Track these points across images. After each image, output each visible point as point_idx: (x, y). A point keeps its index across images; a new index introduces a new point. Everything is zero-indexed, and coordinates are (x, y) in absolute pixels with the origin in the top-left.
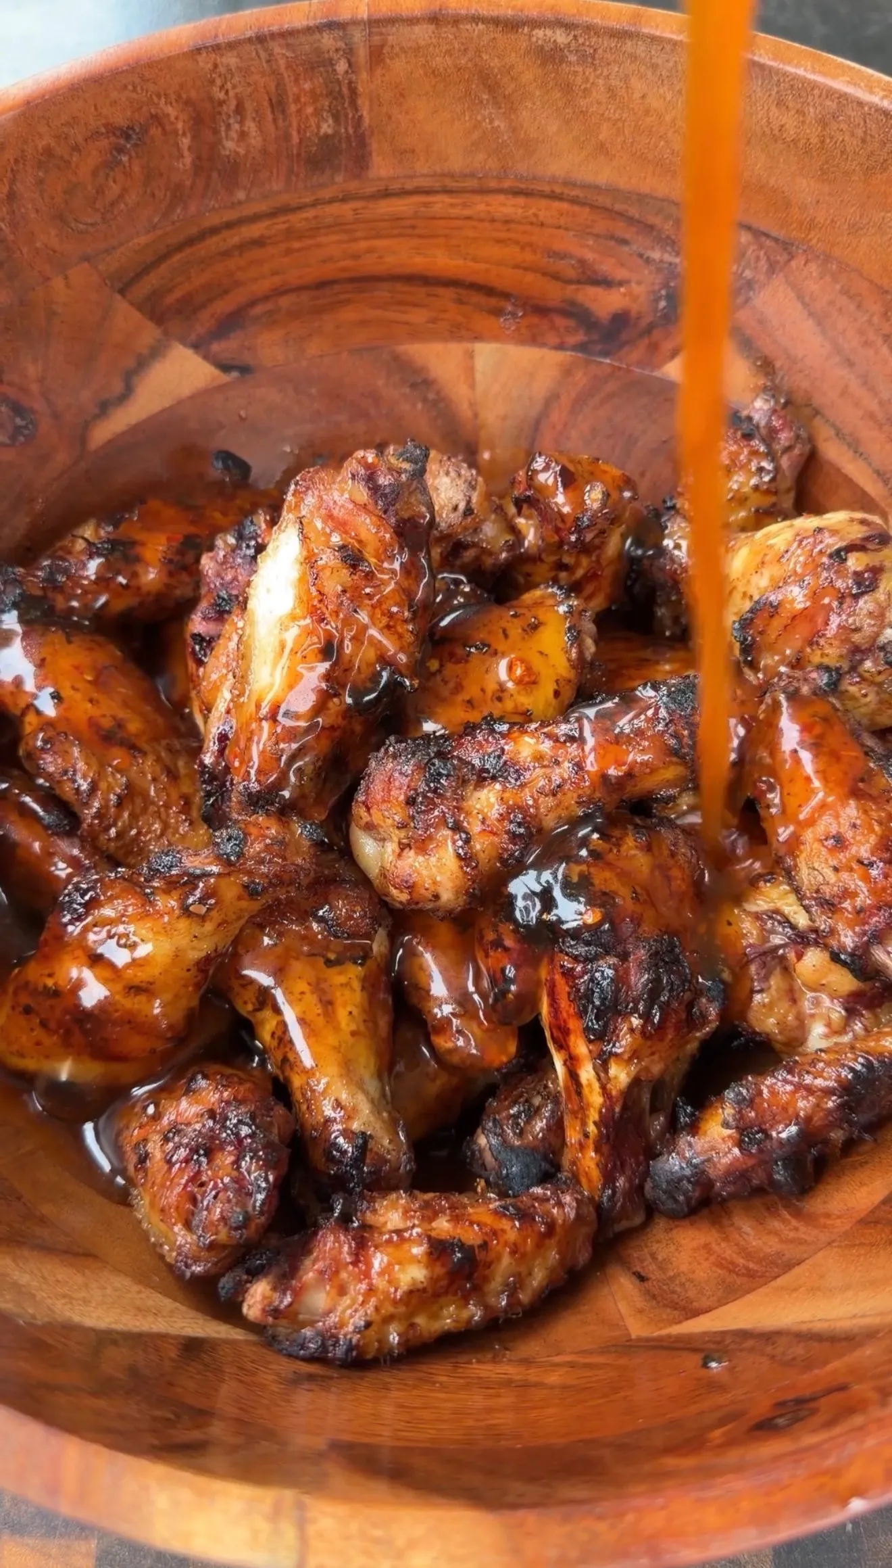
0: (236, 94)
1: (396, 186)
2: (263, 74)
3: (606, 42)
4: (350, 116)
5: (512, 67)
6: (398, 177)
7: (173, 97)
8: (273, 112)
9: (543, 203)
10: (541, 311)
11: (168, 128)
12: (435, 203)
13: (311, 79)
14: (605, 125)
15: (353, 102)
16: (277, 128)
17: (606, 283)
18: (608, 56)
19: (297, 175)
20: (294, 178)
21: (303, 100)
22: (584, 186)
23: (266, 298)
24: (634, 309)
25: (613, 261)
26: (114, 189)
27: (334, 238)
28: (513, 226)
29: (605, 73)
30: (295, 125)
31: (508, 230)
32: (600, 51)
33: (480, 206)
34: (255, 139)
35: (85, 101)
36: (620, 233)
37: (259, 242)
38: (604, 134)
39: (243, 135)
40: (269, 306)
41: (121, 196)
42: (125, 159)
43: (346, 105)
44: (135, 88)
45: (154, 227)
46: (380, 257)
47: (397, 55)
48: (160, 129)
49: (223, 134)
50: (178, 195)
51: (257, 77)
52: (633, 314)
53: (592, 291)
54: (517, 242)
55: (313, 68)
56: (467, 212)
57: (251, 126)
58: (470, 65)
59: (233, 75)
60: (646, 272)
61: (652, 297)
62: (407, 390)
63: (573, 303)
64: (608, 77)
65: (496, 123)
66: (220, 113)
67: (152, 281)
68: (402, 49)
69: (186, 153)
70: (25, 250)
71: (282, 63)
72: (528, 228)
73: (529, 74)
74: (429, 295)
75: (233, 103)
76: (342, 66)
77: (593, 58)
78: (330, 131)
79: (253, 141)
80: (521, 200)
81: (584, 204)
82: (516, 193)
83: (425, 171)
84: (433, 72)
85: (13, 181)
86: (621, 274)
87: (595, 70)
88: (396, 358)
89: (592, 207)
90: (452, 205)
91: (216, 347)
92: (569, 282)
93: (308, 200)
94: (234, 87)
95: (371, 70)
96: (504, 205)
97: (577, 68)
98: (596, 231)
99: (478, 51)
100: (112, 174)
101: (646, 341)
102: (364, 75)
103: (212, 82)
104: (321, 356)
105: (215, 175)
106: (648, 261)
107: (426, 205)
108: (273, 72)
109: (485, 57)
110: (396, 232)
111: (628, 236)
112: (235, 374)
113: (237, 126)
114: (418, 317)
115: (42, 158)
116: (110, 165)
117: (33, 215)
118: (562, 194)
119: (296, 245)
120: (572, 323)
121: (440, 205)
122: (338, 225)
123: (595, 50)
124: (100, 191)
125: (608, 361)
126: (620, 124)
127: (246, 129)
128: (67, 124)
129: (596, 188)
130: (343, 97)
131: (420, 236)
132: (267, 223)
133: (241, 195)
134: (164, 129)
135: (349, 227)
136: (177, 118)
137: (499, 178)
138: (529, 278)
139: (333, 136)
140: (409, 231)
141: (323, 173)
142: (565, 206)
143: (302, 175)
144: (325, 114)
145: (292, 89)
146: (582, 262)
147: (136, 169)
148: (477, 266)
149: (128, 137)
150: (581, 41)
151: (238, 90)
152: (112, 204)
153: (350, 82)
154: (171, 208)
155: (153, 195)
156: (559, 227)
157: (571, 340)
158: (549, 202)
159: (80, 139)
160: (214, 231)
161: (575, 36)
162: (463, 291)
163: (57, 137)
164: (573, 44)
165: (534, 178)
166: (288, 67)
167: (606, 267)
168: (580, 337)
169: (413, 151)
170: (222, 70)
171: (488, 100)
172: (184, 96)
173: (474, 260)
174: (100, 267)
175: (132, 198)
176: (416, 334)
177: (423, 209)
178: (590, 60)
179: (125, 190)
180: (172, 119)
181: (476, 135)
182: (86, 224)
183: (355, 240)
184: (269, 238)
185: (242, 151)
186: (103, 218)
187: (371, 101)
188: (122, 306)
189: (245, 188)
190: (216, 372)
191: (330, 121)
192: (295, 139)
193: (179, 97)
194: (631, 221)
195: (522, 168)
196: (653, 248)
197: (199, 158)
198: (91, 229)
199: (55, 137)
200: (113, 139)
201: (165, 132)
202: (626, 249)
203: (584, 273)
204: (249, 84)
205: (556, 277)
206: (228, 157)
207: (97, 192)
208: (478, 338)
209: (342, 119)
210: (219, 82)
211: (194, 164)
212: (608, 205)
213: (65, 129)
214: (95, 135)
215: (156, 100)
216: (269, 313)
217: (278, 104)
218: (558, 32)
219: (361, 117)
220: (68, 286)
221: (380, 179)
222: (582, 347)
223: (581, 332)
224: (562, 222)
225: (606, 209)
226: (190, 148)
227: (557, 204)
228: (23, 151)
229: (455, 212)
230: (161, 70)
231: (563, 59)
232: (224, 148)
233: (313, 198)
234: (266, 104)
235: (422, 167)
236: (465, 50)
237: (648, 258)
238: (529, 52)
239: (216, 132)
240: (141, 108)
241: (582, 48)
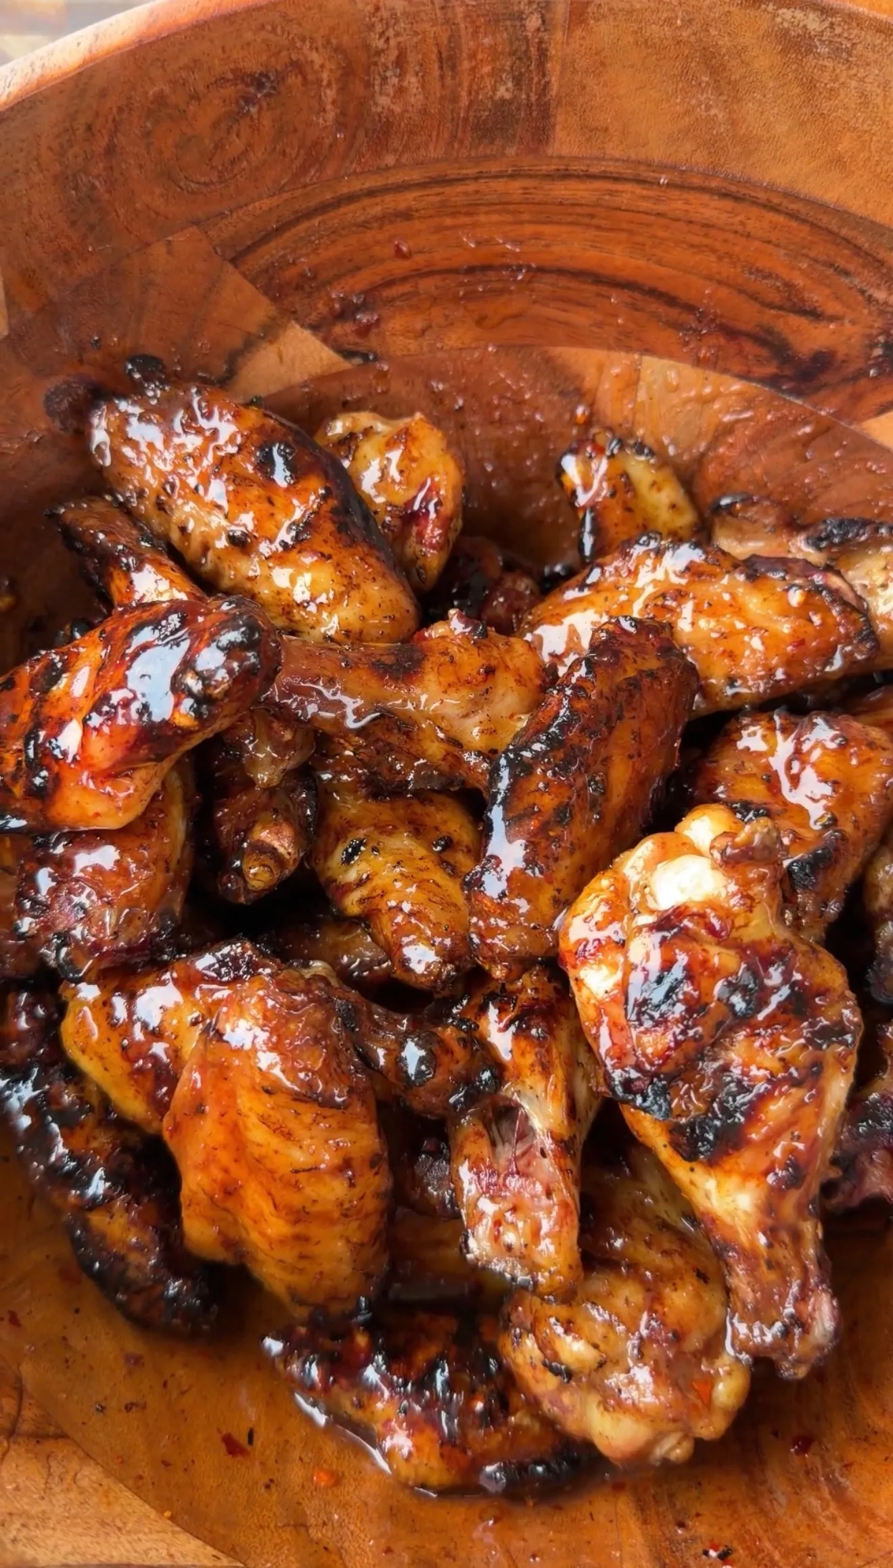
0: (399, 43)
1: (576, 167)
2: (434, 22)
3: (870, 37)
4: (536, 80)
5: (745, 49)
6: (583, 158)
7: (320, 43)
8: (441, 68)
9: (755, 211)
10: (731, 333)
11: (310, 77)
12: (626, 192)
13: (493, 34)
14: (848, 134)
15: (541, 65)
16: (443, 86)
17: (815, 315)
18: (872, 56)
19: (461, 142)
20: (456, 145)
21: (480, 56)
22: (808, 202)
23: (404, 279)
24: (842, 351)
25: (827, 291)
26: (237, 144)
27: (495, 218)
28: (712, 232)
29: (862, 73)
30: (466, 84)
31: (706, 235)
32: (859, 47)
33: (677, 204)
34: (415, 97)
35: (211, 41)
36: (841, 263)
37: (407, 215)
38: (845, 145)
39: (401, 91)
40: (406, 288)
41: (245, 153)
42: (254, 110)
43: (533, 67)
44: (274, 30)
45: (282, 190)
46: (547, 246)
47: (604, 16)
48: (300, 77)
49: (377, 88)
50: (314, 155)
51: (427, 26)
52: (840, 356)
53: (795, 320)
54: (714, 251)
55: (498, 21)
56: (661, 208)
57: (412, 81)
58: (693, 39)
59: (397, 21)
60: (866, 311)
61: (867, 342)
62: (556, 398)
63: (769, 331)
64: (862, 80)
65: (713, 112)
66: (376, 64)
67: (271, 252)
68: (611, 9)
69: (329, 107)
70: (122, 212)
71: (460, 10)
72: (731, 236)
73: (764, 60)
74: (598, 295)
75: (394, 54)
76: (533, 22)
77: (850, 54)
78: (508, 96)
79: (413, 100)
80: (728, 204)
81: (804, 221)
82: (726, 195)
83: (617, 154)
84: (646, 41)
85: (113, 133)
86: (832, 307)
87: (849, 68)
88: (548, 360)
89: (813, 225)
90: (644, 198)
91: (338, 329)
92: (771, 306)
93: (471, 171)
94: (397, 35)
95: (569, 29)
96: (706, 206)
97: (826, 63)
98: (813, 254)
99: (706, 27)
100: (235, 127)
101: (849, 390)
102: (559, 35)
103: (371, 27)
104: (461, 349)
105: (361, 134)
106: (870, 299)
107: (611, 193)
108: (447, 21)
109: (713, 32)
110: (570, 219)
111: (851, 267)
112: (358, 361)
113: (395, 80)
114: (580, 318)
115: (152, 106)
116: (236, 116)
117: (135, 172)
118: (780, 205)
119: (449, 221)
120: (765, 352)
121: (629, 196)
122: (503, 204)
123: (854, 44)
124: (219, 146)
125: (799, 402)
126: (867, 137)
127: (405, 84)
128: (186, 68)
129: (823, 207)
130: (529, 59)
131: (599, 228)
132: (416, 194)
133: (390, 159)
134: (305, 78)
135: (511, 207)
136: (322, 66)
137: (706, 176)
138: (724, 292)
139: (510, 102)
140: (587, 220)
141: (492, 143)
142: (781, 219)
143: (467, 143)
144: (504, 76)
145: (467, 44)
146: (789, 285)
147: (266, 122)
148: (662, 271)
149: (260, 86)
150: (838, 30)
151: (400, 39)
152: (233, 162)
153: (541, 42)
154: (304, 169)
155: (284, 153)
156: (769, 242)
157: (759, 371)
158: (764, 212)
159: (201, 88)
160: (351, 198)
161: (832, 24)
162: (637, 295)
163: (173, 83)
164: (827, 33)
165: (748, 181)
166: (467, 16)
167: (817, 297)
168: (770, 369)
169: (606, 130)
170: (385, 14)
171: (708, 84)
172: (334, 41)
173: (660, 263)
174: (210, 233)
175: (257, 156)
176: (577, 338)
177: (607, 197)
178: (844, 55)
179: (250, 146)
180: (317, 67)
181: (687, 120)
182: (198, 183)
183: (521, 223)
184: (417, 211)
185: (397, 109)
186: (220, 177)
187: (563, 65)
188: (233, 277)
189: (396, 151)
190: (336, 357)
191: (510, 85)
192: (464, 101)
193: (328, 42)
194: (857, 250)
195: (736, 168)
196: (878, 287)
197: (344, 114)
198: (204, 189)
199: (170, 81)
200: (240, 87)
201: (305, 81)
202: (845, 281)
203: (789, 299)
204: (416, 33)
205: (754, 297)
206: (379, 115)
207: (216, 147)
208: (648, 350)
209: (525, 82)
210: (379, 28)
211: (336, 120)
212: (834, 228)
213: (184, 74)
214: (221, 81)
215: (299, 44)
216: (405, 296)
217: (448, 61)
218: (812, 16)
219: (548, 83)
220: (170, 252)
221: (561, 158)
222: (773, 381)
223: (775, 363)
224: (773, 238)
225: (830, 232)
226: (334, 102)
227: (771, 216)
228: (130, 98)
229: (644, 205)
230: (310, 9)
231: (810, 50)
232: (376, 104)
233: (476, 170)
234: (434, 57)
235: (614, 149)
236: (690, 21)
237: (870, 296)
238: (769, 35)
239: (368, 85)
240: (280, 52)
241: (836, 39)
